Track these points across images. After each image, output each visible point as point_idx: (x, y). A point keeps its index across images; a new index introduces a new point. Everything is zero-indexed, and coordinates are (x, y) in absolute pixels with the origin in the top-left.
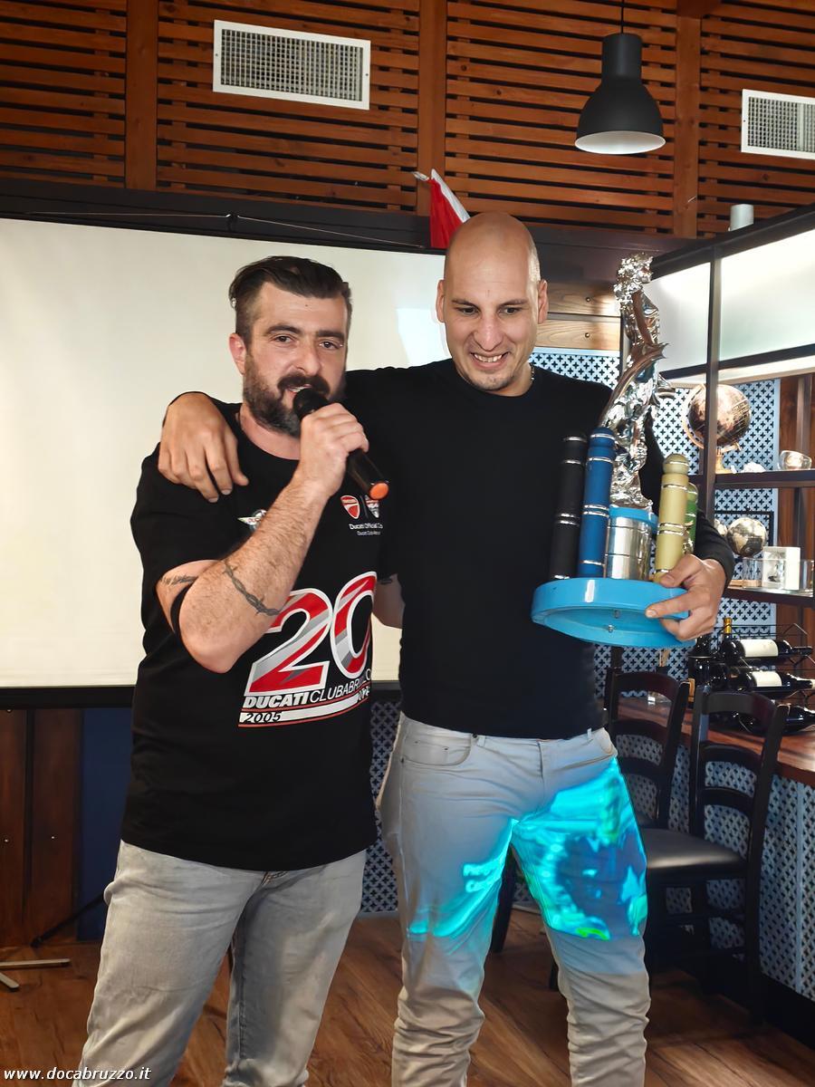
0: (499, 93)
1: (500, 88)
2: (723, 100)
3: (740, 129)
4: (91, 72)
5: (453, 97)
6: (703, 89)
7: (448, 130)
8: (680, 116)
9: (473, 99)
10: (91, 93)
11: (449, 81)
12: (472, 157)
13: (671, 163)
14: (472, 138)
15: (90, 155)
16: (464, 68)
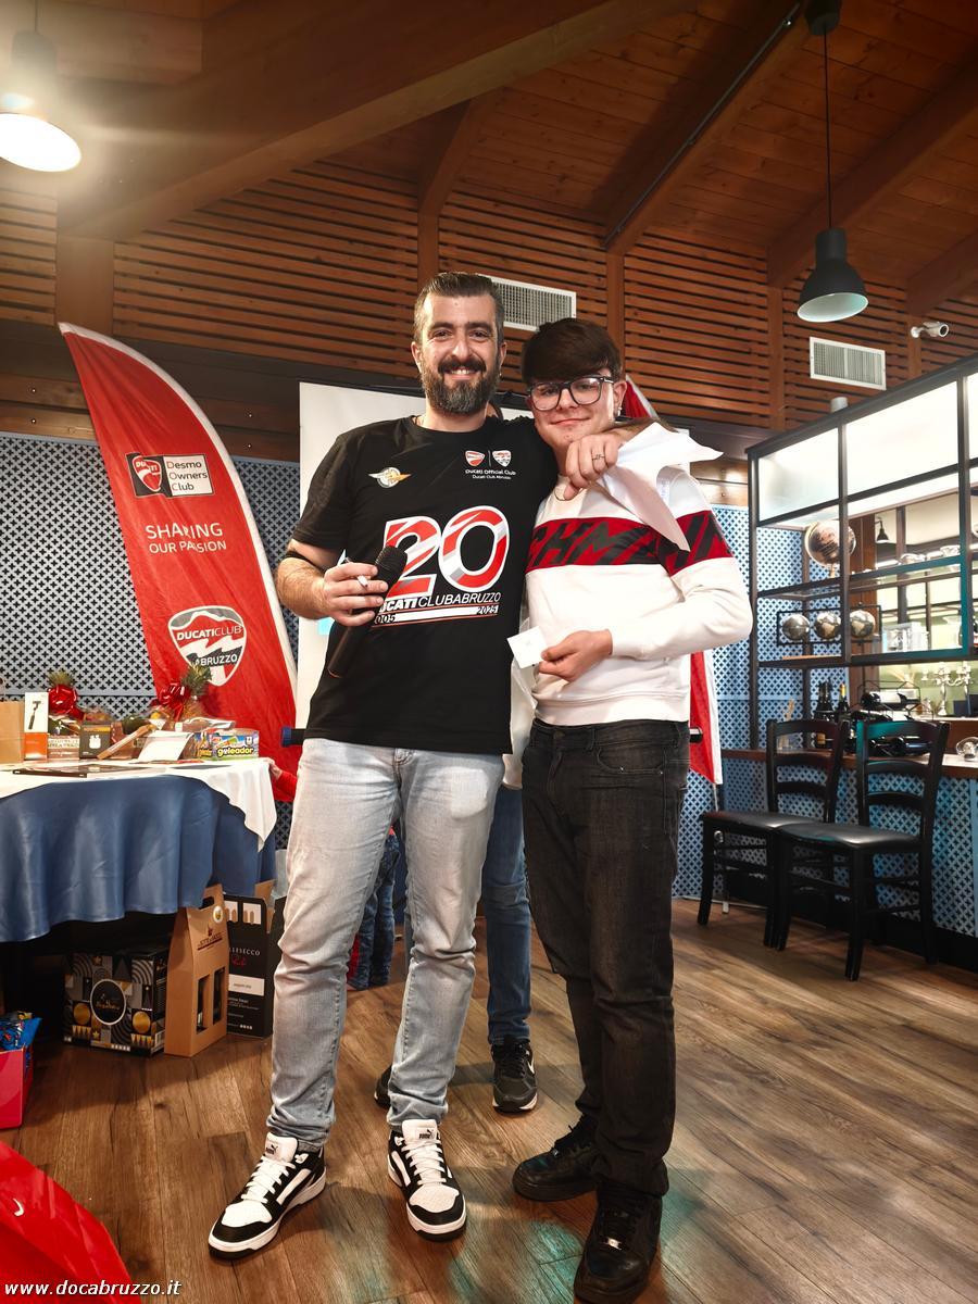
0: (658, 331)
1: (660, 328)
2: (798, 343)
3: (809, 363)
4: (393, 305)
5: (629, 333)
6: (785, 335)
7: (627, 355)
8: (772, 353)
9: (641, 335)
10: (393, 319)
11: (627, 322)
12: (641, 373)
13: (767, 383)
14: (641, 360)
15: (393, 362)
16: (636, 314)
